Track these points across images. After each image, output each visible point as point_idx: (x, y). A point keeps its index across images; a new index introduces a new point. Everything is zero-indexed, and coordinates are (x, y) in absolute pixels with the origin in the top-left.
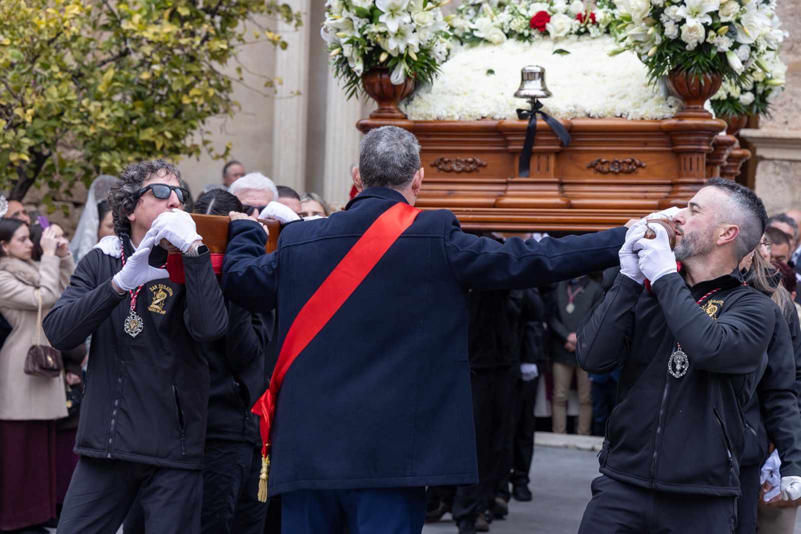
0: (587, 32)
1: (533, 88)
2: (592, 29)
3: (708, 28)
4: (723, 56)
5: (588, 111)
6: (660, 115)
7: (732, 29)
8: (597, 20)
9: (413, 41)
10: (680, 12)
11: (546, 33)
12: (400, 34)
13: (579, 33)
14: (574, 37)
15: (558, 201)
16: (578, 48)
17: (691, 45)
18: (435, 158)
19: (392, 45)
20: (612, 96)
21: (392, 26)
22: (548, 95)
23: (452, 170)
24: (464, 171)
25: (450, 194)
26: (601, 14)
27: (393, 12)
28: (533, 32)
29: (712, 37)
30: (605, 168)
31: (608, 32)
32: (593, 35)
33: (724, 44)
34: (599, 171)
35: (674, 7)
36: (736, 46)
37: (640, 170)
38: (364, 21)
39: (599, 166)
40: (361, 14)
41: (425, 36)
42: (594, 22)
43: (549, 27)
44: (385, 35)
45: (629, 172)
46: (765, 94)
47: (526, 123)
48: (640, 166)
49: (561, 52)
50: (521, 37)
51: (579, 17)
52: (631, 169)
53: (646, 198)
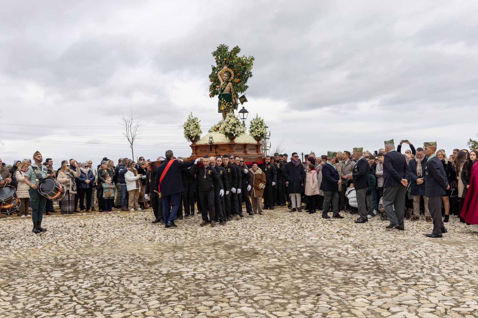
1: (211, 140)
3: (230, 131)
4: (233, 134)
5: (219, 142)
6: (229, 142)
7: (234, 130)
9: (195, 134)
12: (193, 133)
17: (229, 133)
19: (191, 135)
21: (191, 132)
23: (202, 151)
25: (202, 155)
27: (192, 130)
29: (231, 132)
33: (233, 132)
36: (235, 133)
39: (221, 150)
40: (188, 131)
41: (197, 133)
43: (219, 129)
44: (190, 134)
46: (263, 135)
47: (210, 144)
49: (220, 133)
52: (225, 150)
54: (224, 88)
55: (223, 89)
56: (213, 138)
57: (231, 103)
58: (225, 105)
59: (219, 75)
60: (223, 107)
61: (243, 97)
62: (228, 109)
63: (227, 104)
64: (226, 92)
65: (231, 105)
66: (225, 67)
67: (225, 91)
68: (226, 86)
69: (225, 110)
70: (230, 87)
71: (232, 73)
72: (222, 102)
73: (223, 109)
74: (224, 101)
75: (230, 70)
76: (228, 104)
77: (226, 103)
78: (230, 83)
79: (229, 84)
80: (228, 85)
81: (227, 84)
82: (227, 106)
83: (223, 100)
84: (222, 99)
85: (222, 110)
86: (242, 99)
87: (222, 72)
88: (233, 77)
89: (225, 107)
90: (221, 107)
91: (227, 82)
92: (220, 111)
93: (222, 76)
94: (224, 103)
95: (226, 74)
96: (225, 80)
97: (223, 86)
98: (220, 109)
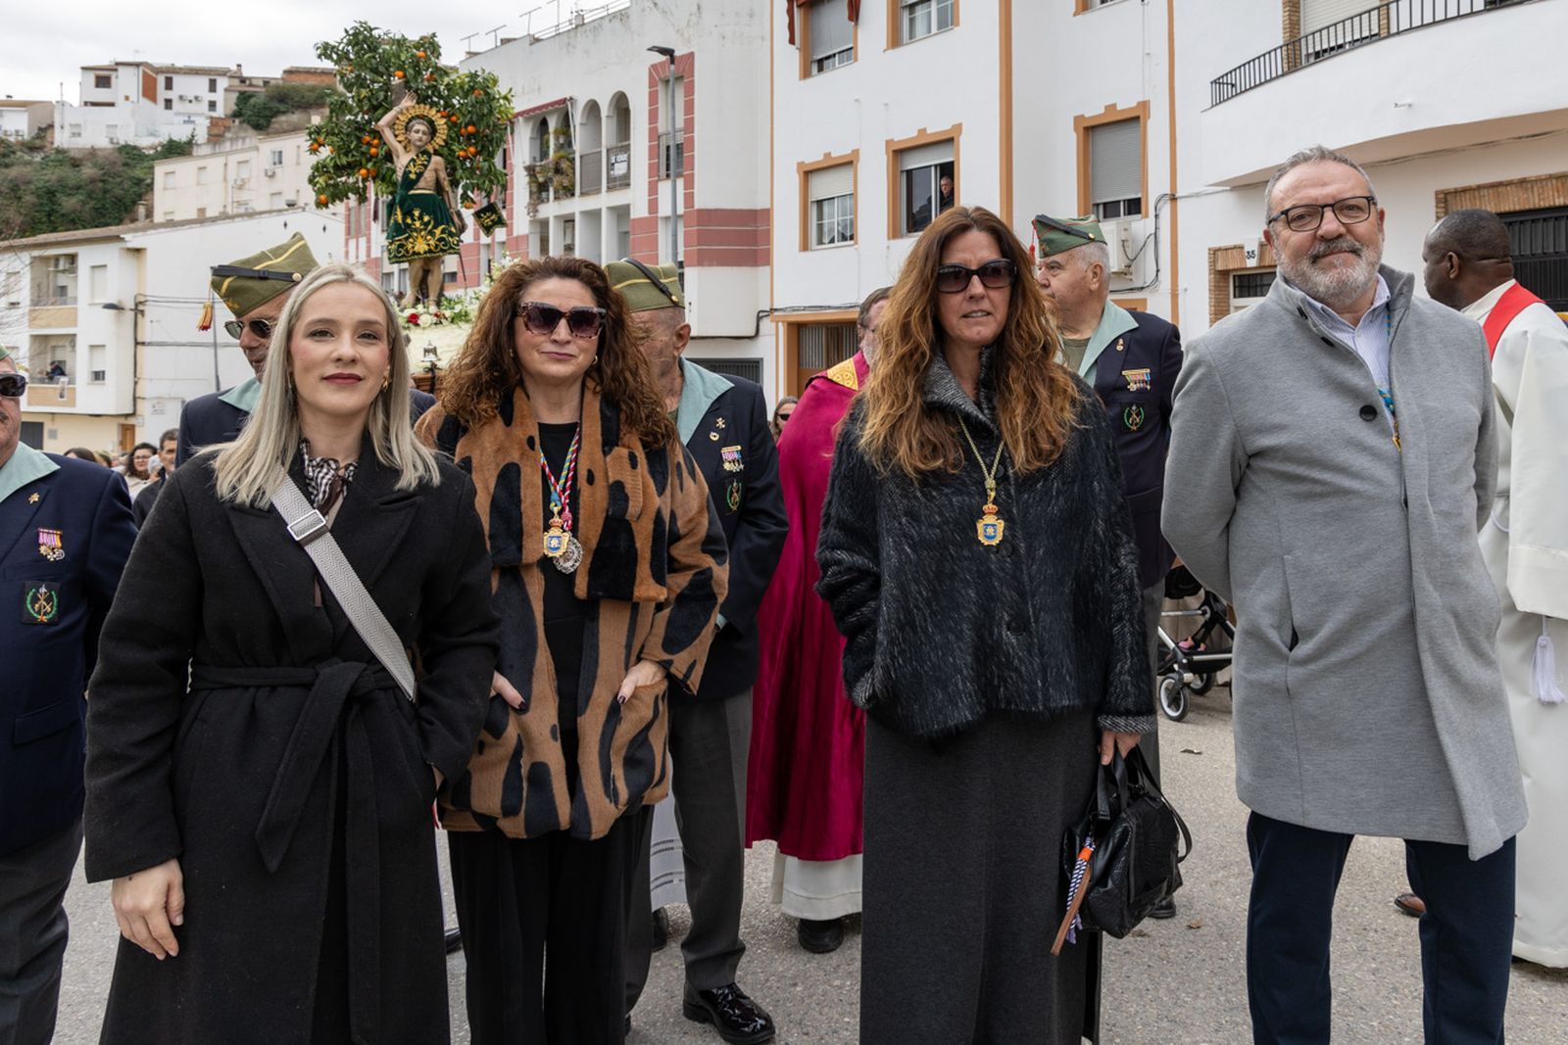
0: (441, 323)
2: (443, 321)
8: (447, 316)
11: (417, 325)
13: (436, 324)
14: (433, 326)
22: (439, 360)
26: (448, 313)
28: (411, 325)
31: (452, 322)
42: (445, 318)
43: (419, 322)
47: (431, 375)
51: (436, 315)
54: (420, 175)
55: (413, 176)
56: (438, 351)
57: (453, 230)
58: (431, 233)
60: (420, 240)
61: (491, 208)
62: (442, 250)
63: (438, 231)
64: (424, 188)
65: (451, 234)
66: (407, 102)
67: (421, 184)
68: (426, 166)
69: (430, 251)
70: (436, 171)
71: (441, 122)
72: (418, 224)
73: (421, 246)
74: (426, 219)
75: (432, 113)
76: (443, 232)
77: (435, 227)
78: (436, 159)
79: (436, 163)
80: (431, 167)
81: (429, 162)
82: (441, 240)
83: (421, 218)
84: (416, 213)
85: (419, 254)
86: (489, 217)
87: (400, 116)
88: (444, 137)
89: (431, 242)
90: (411, 240)
91: (425, 152)
92: (404, 256)
93: (397, 133)
94: (425, 229)
95: (423, 124)
96: (419, 147)
97: (415, 166)
98: (407, 251)
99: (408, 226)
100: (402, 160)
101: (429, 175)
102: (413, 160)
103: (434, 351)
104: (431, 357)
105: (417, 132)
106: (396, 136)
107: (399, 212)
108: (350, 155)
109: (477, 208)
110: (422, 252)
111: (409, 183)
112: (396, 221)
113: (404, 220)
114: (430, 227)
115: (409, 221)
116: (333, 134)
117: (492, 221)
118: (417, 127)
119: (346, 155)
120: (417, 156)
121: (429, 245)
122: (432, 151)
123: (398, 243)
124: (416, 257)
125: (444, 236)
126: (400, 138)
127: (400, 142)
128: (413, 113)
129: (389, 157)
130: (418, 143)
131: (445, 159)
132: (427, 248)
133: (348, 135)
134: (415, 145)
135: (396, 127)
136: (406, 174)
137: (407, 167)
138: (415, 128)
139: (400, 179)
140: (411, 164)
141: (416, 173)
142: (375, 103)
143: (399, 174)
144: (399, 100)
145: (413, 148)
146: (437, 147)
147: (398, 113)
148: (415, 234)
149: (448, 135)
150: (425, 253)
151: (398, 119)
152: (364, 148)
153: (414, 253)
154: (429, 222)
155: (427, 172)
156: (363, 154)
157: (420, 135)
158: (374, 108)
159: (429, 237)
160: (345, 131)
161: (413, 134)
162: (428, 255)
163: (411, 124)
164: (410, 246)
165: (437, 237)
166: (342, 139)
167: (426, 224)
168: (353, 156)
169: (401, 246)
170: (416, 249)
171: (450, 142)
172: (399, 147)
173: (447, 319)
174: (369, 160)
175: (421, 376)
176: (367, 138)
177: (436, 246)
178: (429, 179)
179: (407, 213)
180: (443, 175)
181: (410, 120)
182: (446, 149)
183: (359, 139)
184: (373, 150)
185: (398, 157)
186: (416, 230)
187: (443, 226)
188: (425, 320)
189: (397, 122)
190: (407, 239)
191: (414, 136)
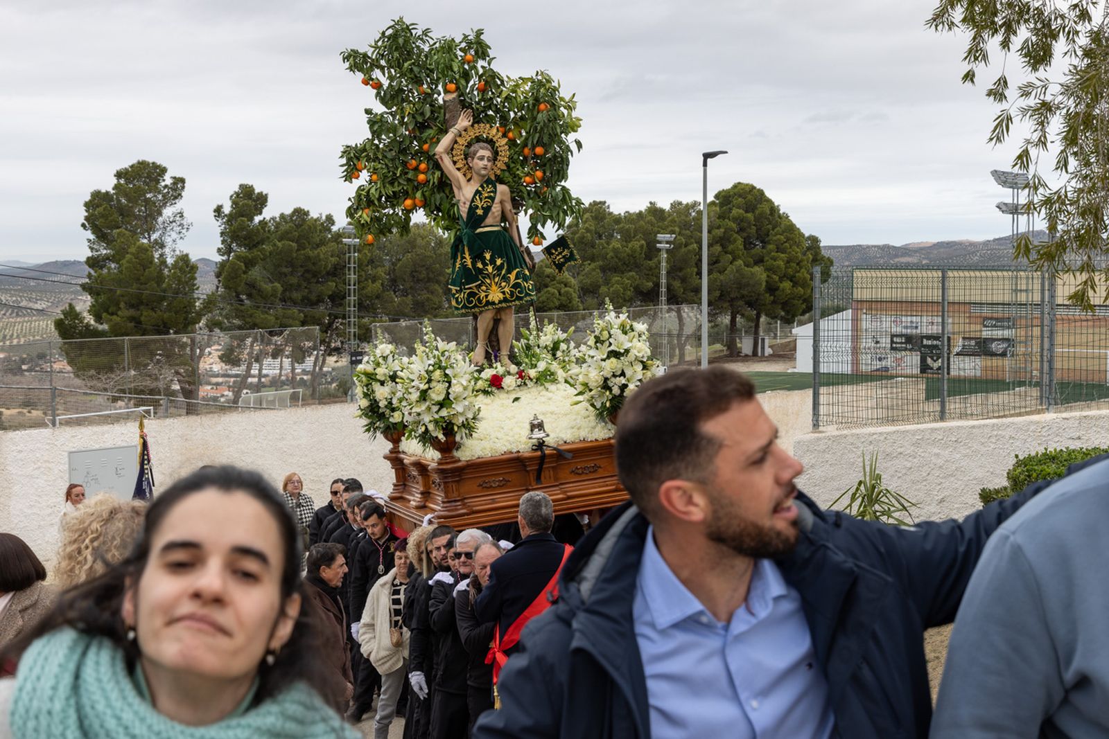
0: (525, 384)
2: (528, 382)
5: (565, 439)
6: (607, 436)
8: (532, 377)
10: (623, 380)
11: (500, 387)
12: (463, 413)
13: (521, 386)
14: (520, 389)
15: (561, 496)
16: (524, 395)
18: (480, 481)
20: (573, 428)
22: (548, 435)
23: (491, 486)
24: (499, 486)
26: (532, 373)
28: (494, 389)
30: (580, 471)
31: (537, 382)
32: (529, 386)
34: (577, 474)
35: (618, 378)
37: (600, 470)
38: (438, 407)
39: (576, 471)
40: (436, 403)
42: (530, 379)
43: (503, 385)
45: (593, 472)
47: (539, 453)
48: (600, 467)
49: (516, 399)
50: (486, 392)
51: (519, 375)
52: (595, 469)
53: (607, 485)
54: (487, 210)
55: (480, 212)
56: (546, 426)
57: (527, 272)
58: (506, 279)
59: (450, 151)
60: (494, 287)
61: (562, 243)
63: (512, 276)
64: (491, 225)
66: (463, 122)
67: (489, 220)
68: (493, 199)
69: (505, 300)
70: (501, 202)
71: (502, 143)
72: (490, 268)
73: (496, 295)
74: (499, 262)
75: (493, 132)
76: (517, 278)
77: (509, 271)
78: (501, 188)
79: (503, 193)
80: (497, 200)
81: (495, 192)
82: (516, 286)
83: (493, 261)
84: (488, 256)
85: (493, 303)
86: (560, 253)
87: (458, 139)
88: (506, 160)
89: (507, 290)
90: (484, 288)
91: (488, 182)
92: (475, 306)
93: (455, 159)
94: (499, 275)
95: (487, 149)
96: (483, 176)
97: (481, 199)
98: (480, 301)
99: (480, 271)
100: (466, 192)
101: (496, 209)
102: (477, 192)
103: (540, 426)
104: (538, 434)
105: (482, 158)
106: (455, 163)
107: (467, 255)
108: (396, 184)
109: (546, 244)
110: (497, 302)
111: (475, 219)
112: (464, 266)
113: (474, 264)
114: (503, 272)
115: (480, 265)
116: (376, 159)
117: (564, 257)
118: (481, 153)
119: (392, 183)
120: (482, 186)
121: (504, 293)
122: (493, 178)
123: (468, 291)
124: (490, 307)
125: (519, 281)
126: (459, 165)
127: (459, 169)
128: (473, 133)
129: (445, 185)
130: (483, 172)
131: (510, 187)
132: (501, 296)
133: (392, 160)
134: (479, 174)
135: (454, 153)
136: (472, 209)
137: (472, 201)
138: (478, 155)
139: (464, 215)
140: (477, 197)
141: (483, 208)
142: (420, 119)
143: (464, 211)
144: (455, 119)
145: (475, 176)
146: (498, 172)
147: (456, 136)
148: (488, 281)
149: (511, 158)
150: (500, 302)
151: (456, 142)
152: (410, 176)
153: (488, 303)
154: (502, 264)
155: (494, 205)
156: (409, 180)
157: (485, 162)
158: (422, 127)
159: (503, 284)
160: (389, 155)
161: (476, 160)
162: (504, 305)
163: (472, 149)
164: (483, 294)
165: (512, 283)
166: (386, 165)
167: (500, 268)
168: (400, 184)
169: (472, 294)
170: (490, 298)
171: (512, 165)
172: (459, 175)
173: (531, 379)
174: (416, 188)
175: (527, 455)
176: (414, 163)
177: (512, 294)
178: (496, 214)
179: (478, 256)
180: (509, 206)
181: (469, 145)
182: (507, 174)
183: (405, 164)
184: (422, 177)
185: (460, 188)
186: (488, 276)
187: (518, 270)
188: (509, 382)
189: (456, 146)
190: (480, 286)
191: (478, 164)
